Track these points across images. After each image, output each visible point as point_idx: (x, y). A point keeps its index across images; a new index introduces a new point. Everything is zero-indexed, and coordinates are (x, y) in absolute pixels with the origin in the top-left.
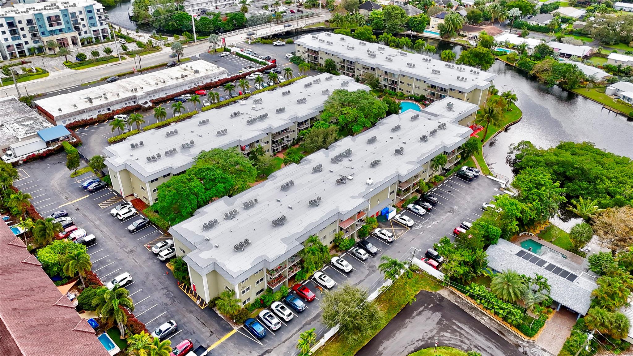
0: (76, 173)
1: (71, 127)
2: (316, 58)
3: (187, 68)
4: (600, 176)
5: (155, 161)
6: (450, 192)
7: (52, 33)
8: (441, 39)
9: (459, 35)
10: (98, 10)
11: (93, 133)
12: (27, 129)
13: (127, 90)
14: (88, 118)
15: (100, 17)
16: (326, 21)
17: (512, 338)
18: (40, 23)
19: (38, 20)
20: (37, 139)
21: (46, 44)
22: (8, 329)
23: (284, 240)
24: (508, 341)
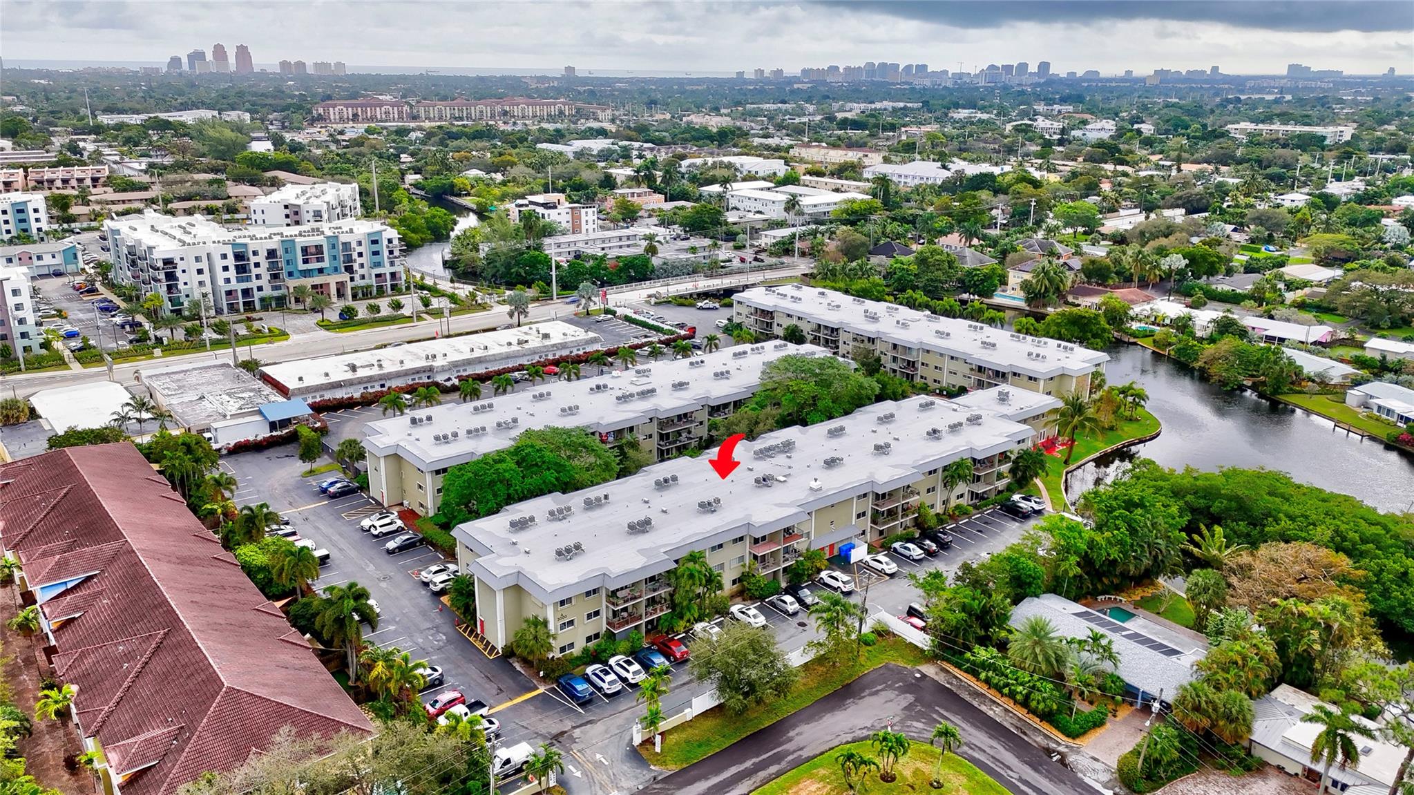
0: (311, 472)
1: (318, 408)
2: (770, 325)
3: (530, 332)
4: (1274, 513)
5: (448, 442)
6: (981, 531)
7: (306, 273)
8: (1028, 308)
9: (1067, 303)
10: (390, 241)
11: (349, 420)
12: (242, 402)
13: (419, 358)
14: (345, 397)
15: (391, 252)
16: (804, 275)
17: (1039, 739)
18: (289, 257)
19: (287, 251)
20: (258, 418)
21: (291, 290)
22: (182, 618)
23: (641, 552)
24: (1030, 741)
